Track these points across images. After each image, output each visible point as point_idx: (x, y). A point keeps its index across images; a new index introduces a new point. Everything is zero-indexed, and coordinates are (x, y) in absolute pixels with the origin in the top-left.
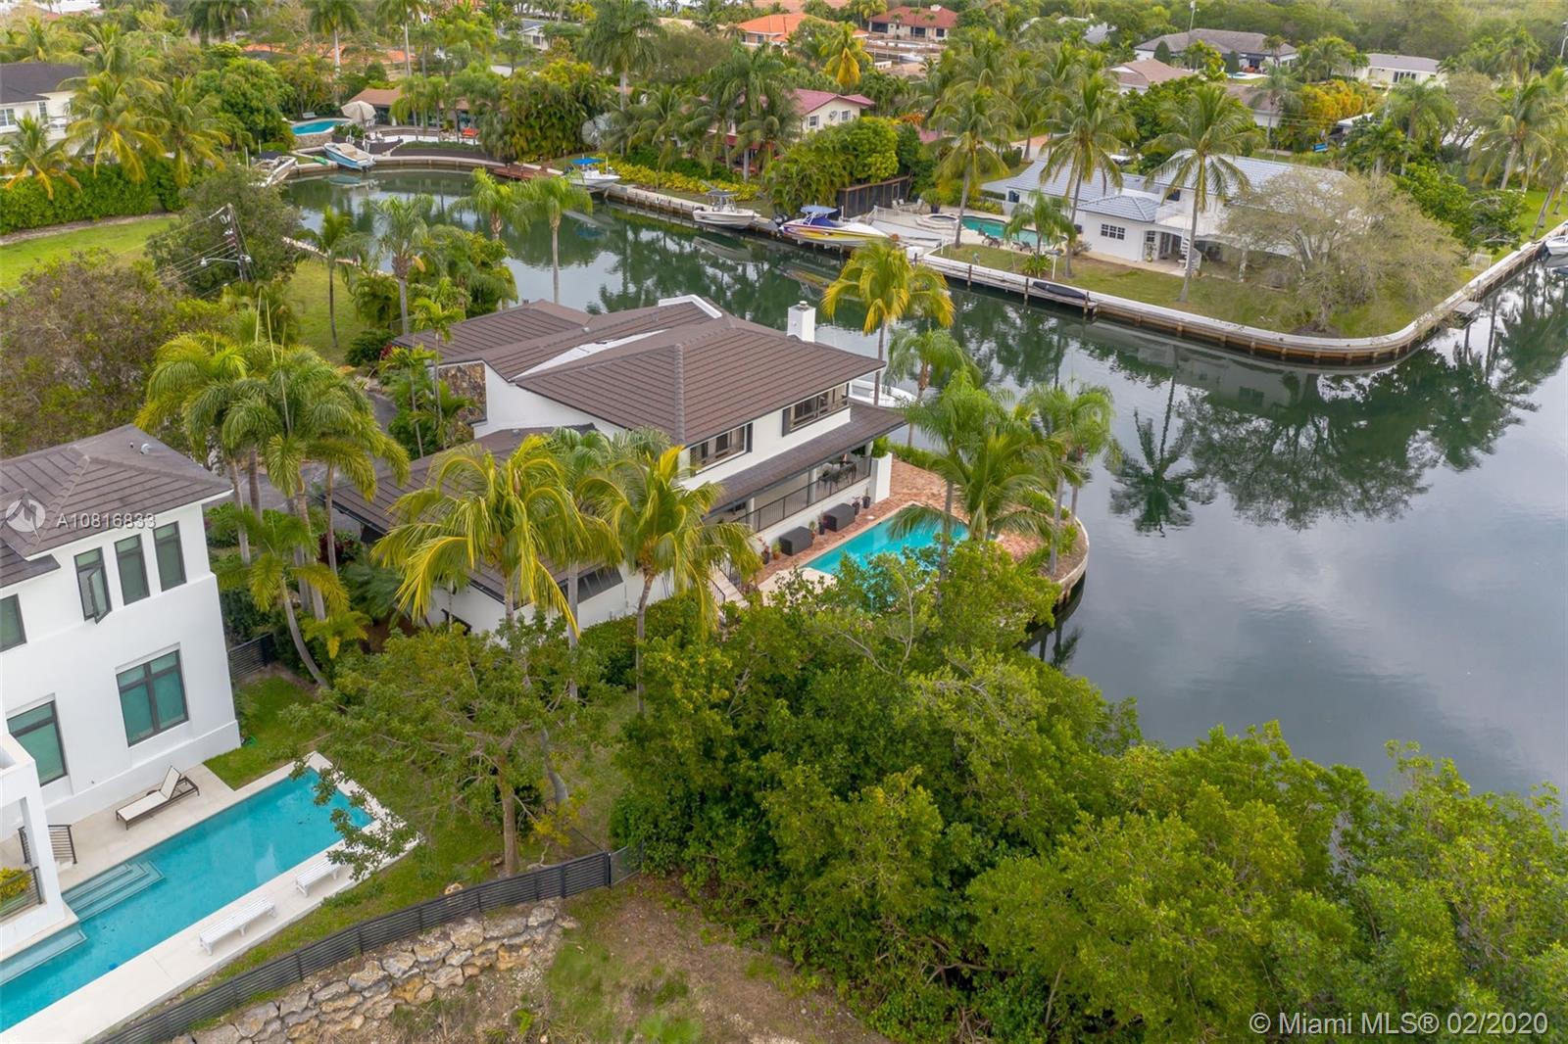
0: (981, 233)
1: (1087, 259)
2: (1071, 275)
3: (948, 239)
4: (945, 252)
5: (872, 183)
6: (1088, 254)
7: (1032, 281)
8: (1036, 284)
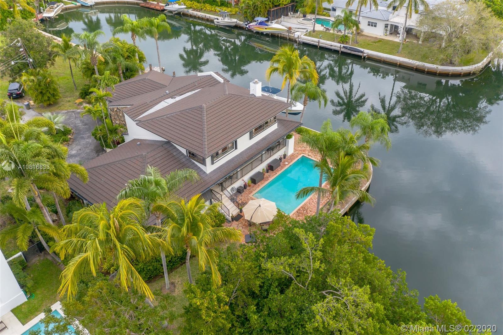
0: (322, 25)
1: (362, 35)
2: (357, 43)
3: (310, 29)
4: (309, 34)
5: (281, 6)
6: (363, 33)
7: (342, 45)
8: (344, 47)
